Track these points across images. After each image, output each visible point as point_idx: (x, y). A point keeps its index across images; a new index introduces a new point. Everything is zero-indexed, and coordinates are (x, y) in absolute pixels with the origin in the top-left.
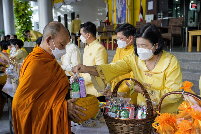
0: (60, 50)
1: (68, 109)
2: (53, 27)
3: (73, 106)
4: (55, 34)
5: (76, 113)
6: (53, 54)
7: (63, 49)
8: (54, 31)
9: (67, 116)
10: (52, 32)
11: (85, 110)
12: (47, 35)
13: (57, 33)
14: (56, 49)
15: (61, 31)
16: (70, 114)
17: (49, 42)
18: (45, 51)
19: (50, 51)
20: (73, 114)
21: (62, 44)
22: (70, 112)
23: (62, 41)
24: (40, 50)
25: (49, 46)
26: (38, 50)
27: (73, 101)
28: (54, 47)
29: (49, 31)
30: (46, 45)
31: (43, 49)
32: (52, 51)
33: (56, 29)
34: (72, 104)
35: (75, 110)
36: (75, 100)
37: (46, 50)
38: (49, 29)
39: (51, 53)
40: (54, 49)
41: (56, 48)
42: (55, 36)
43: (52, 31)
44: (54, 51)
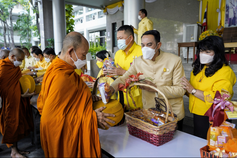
0: (82, 61)
1: (98, 119)
2: (74, 38)
3: (103, 115)
4: (77, 45)
5: (105, 121)
6: (75, 66)
7: (84, 59)
8: (76, 42)
9: (97, 126)
10: (74, 44)
11: (114, 116)
12: (68, 46)
13: (79, 44)
14: (79, 60)
15: (83, 42)
16: (100, 124)
17: (71, 54)
19: (73, 62)
20: (103, 123)
21: (84, 54)
22: (100, 121)
23: (84, 52)
24: (61, 62)
25: (71, 58)
27: (101, 110)
28: (77, 59)
29: (70, 43)
30: (68, 57)
32: (75, 62)
33: (78, 40)
34: (101, 113)
35: (105, 119)
36: (103, 109)
37: (68, 62)
39: (74, 65)
40: (76, 61)
41: (78, 60)
42: (77, 47)
43: (74, 42)
44: (77, 62)
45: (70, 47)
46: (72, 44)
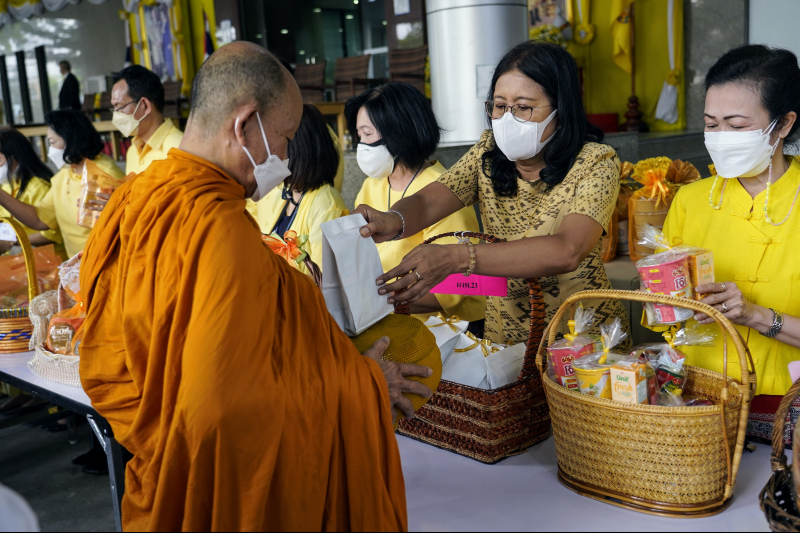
4: (271, 95)
8: (268, 84)
10: (258, 90)
12: (235, 100)
13: (276, 94)
14: (272, 161)
17: (245, 134)
18: (222, 168)
19: (247, 166)
21: (289, 135)
24: (204, 169)
25: (245, 149)
26: (198, 169)
29: (244, 87)
30: (230, 145)
31: (216, 165)
32: (256, 167)
33: (273, 78)
37: (225, 165)
38: (243, 76)
39: (249, 178)
40: (263, 162)
41: (270, 157)
42: (270, 105)
43: (260, 85)
44: (263, 167)
45: (244, 103)
46: (252, 92)
